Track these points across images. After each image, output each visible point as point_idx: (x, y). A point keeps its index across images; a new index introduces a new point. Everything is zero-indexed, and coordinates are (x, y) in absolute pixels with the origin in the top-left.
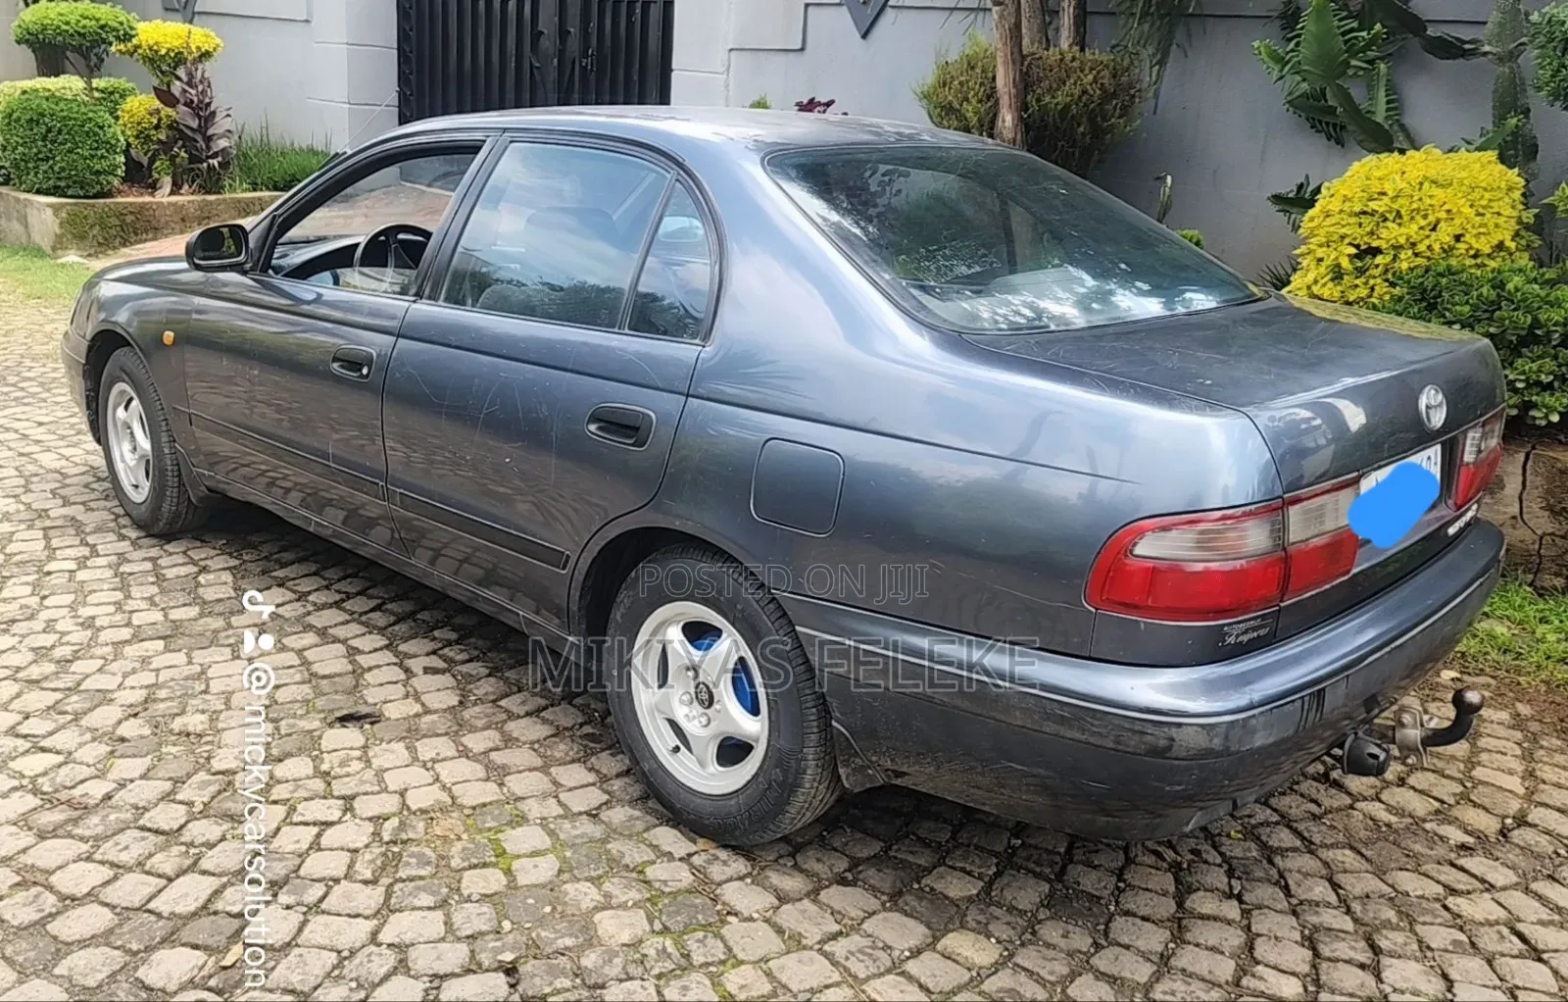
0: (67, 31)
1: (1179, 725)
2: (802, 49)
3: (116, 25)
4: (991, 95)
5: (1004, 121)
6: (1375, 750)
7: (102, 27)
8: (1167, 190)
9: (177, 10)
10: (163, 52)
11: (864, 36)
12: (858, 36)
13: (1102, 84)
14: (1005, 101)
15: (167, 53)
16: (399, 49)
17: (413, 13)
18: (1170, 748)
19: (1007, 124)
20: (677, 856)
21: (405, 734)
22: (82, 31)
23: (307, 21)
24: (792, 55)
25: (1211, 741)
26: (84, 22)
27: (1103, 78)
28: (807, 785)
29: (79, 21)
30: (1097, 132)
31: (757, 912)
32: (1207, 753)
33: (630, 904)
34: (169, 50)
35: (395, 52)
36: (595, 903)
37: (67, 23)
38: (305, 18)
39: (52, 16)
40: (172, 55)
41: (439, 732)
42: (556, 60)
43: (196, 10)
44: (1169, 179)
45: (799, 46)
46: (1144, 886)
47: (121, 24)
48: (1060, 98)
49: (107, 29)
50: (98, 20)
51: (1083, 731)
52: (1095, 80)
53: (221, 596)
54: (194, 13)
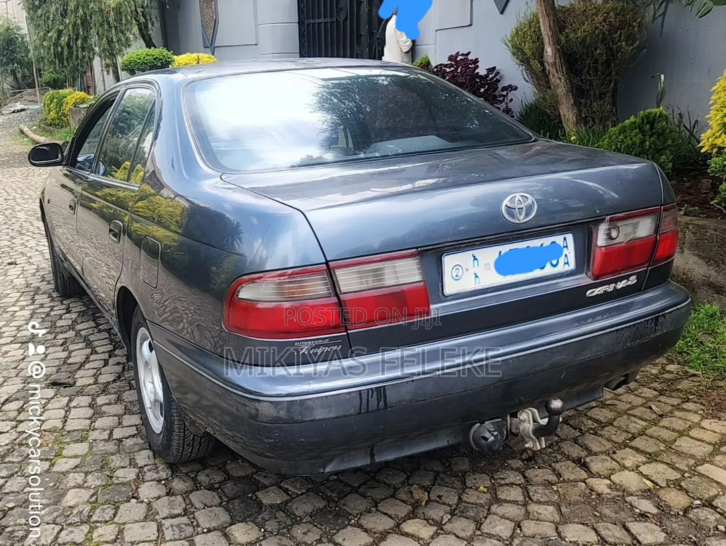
0: (139, 63)
1: (259, 401)
2: (470, 25)
3: (161, 57)
4: (539, 38)
5: (547, 52)
6: (487, 435)
7: (155, 59)
8: (662, 83)
9: (208, 47)
11: (502, 13)
12: (498, 13)
13: (610, 21)
14: (546, 40)
17: (306, 33)
19: (548, 54)
20: (139, 465)
21: (74, 393)
22: (146, 62)
23: (256, 44)
24: (466, 28)
26: (147, 58)
27: (610, 18)
29: (145, 57)
30: (612, 54)
31: (147, 498)
32: (277, 420)
33: (93, 487)
35: (299, 55)
36: (75, 484)
37: (140, 59)
39: (134, 56)
41: (90, 393)
42: (367, 49)
43: (215, 46)
44: (662, 76)
45: (469, 24)
47: (164, 56)
48: (579, 34)
49: (157, 60)
50: (153, 56)
52: (605, 20)
53: (64, 324)
54: (215, 48)
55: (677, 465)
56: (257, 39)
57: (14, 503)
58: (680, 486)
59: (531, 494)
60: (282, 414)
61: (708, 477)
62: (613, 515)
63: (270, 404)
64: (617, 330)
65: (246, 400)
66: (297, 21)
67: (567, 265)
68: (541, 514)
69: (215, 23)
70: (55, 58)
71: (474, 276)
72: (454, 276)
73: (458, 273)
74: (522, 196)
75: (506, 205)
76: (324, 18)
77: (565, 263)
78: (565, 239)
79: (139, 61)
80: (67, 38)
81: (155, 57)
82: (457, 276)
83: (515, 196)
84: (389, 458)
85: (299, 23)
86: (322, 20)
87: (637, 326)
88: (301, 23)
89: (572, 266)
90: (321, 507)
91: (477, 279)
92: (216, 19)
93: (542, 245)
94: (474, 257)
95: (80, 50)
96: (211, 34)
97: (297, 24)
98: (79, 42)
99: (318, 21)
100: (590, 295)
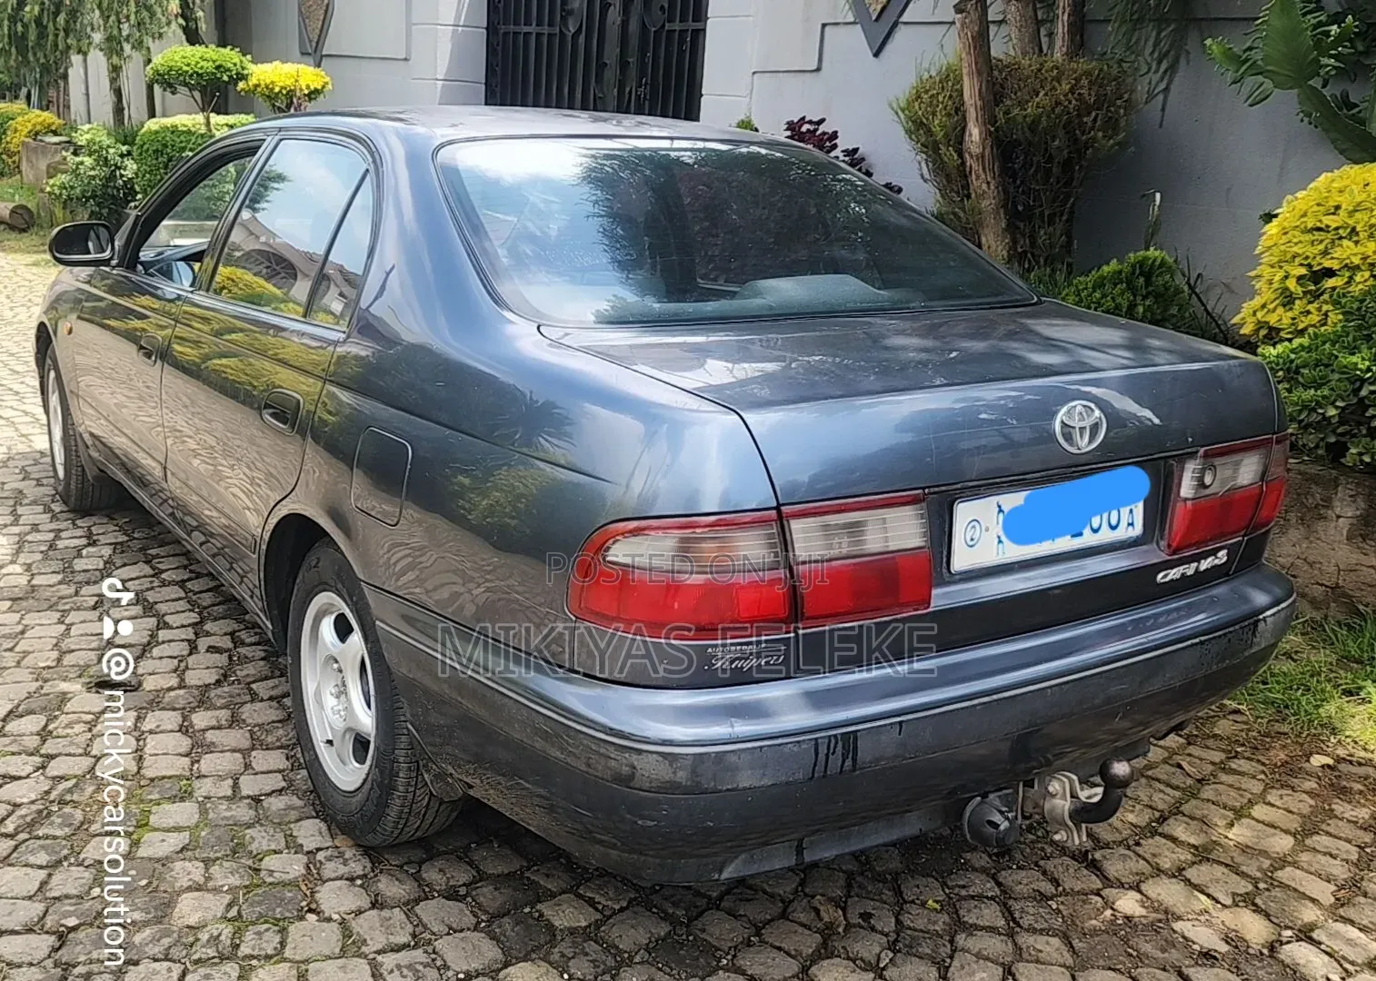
0: (187, 72)
2: (818, 69)
3: (230, 65)
4: (959, 109)
5: (971, 135)
6: (997, 818)
7: (218, 68)
8: (1156, 208)
9: (310, 54)
10: (277, 90)
11: (876, 55)
12: (870, 55)
13: (1079, 94)
14: (972, 114)
15: (280, 92)
16: (486, 84)
17: (499, 48)
18: (632, 777)
19: (973, 139)
20: (305, 849)
21: (145, 705)
22: (200, 72)
23: (406, 59)
24: (808, 75)
25: (675, 773)
26: (202, 63)
27: (1082, 87)
28: (401, 788)
29: (198, 63)
30: (1078, 149)
31: (339, 913)
32: (671, 787)
33: (226, 888)
34: (282, 88)
35: (483, 87)
36: (191, 883)
37: (188, 65)
38: (404, 57)
39: (177, 59)
40: (284, 92)
41: (177, 706)
42: (616, 90)
43: (324, 53)
44: (1158, 196)
45: (815, 68)
46: (777, 944)
47: (235, 65)
48: (1029, 110)
49: (222, 69)
50: (214, 61)
51: (562, 750)
52: (1072, 91)
54: (322, 56)
55: (1244, 868)
56: (409, 51)
57: (78, 918)
58: (1255, 904)
59: (1017, 915)
60: (682, 776)
61: (1295, 890)
62: (1159, 954)
63: (660, 759)
64: (1202, 643)
65: (612, 749)
66: (485, 25)
67: (1130, 528)
68: (1041, 951)
70: (10, 43)
71: (997, 540)
72: (968, 539)
73: (974, 533)
74: (1084, 406)
75: (1062, 422)
76: (537, 25)
77: (1129, 524)
79: (185, 68)
80: (37, 9)
81: (217, 63)
82: (972, 540)
84: (826, 855)
85: (487, 29)
86: (533, 29)
87: (1229, 636)
88: (491, 29)
89: (1138, 529)
90: (662, 934)
91: (1001, 545)
92: (328, 6)
94: (999, 507)
95: (62, 34)
96: (317, 31)
97: (485, 31)
98: (61, 19)
99: (526, 29)
100: (1162, 581)
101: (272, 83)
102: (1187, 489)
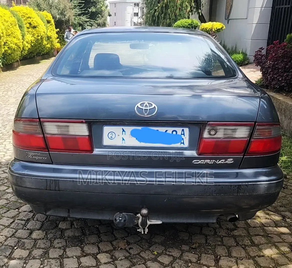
7: (189, 24)
9: (227, 19)
10: (208, 29)
15: (209, 30)
16: (270, 24)
17: (274, 13)
23: (246, 19)
34: (209, 29)
35: (269, 25)
38: (246, 18)
40: (210, 30)
43: (230, 18)
47: (194, 23)
54: (229, 20)
56: (247, 16)
64: (205, 185)
66: (272, 6)
69: (231, 7)
71: (122, 139)
73: (112, 136)
74: (148, 103)
75: (138, 106)
76: (285, 5)
77: (182, 143)
78: (183, 130)
79: (181, 25)
80: (158, 13)
81: (189, 23)
82: (111, 137)
83: (145, 103)
84: (77, 217)
85: (272, 8)
86: (284, 6)
87: (222, 186)
88: (273, 7)
89: (186, 145)
91: (124, 141)
92: (231, 5)
93: (166, 131)
94: (123, 130)
96: (229, 13)
97: (271, 8)
98: (163, 15)
99: (281, 7)
100: (194, 163)
101: (207, 28)
102: (206, 135)
